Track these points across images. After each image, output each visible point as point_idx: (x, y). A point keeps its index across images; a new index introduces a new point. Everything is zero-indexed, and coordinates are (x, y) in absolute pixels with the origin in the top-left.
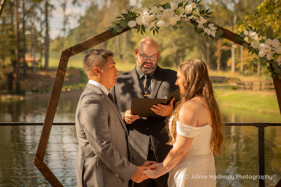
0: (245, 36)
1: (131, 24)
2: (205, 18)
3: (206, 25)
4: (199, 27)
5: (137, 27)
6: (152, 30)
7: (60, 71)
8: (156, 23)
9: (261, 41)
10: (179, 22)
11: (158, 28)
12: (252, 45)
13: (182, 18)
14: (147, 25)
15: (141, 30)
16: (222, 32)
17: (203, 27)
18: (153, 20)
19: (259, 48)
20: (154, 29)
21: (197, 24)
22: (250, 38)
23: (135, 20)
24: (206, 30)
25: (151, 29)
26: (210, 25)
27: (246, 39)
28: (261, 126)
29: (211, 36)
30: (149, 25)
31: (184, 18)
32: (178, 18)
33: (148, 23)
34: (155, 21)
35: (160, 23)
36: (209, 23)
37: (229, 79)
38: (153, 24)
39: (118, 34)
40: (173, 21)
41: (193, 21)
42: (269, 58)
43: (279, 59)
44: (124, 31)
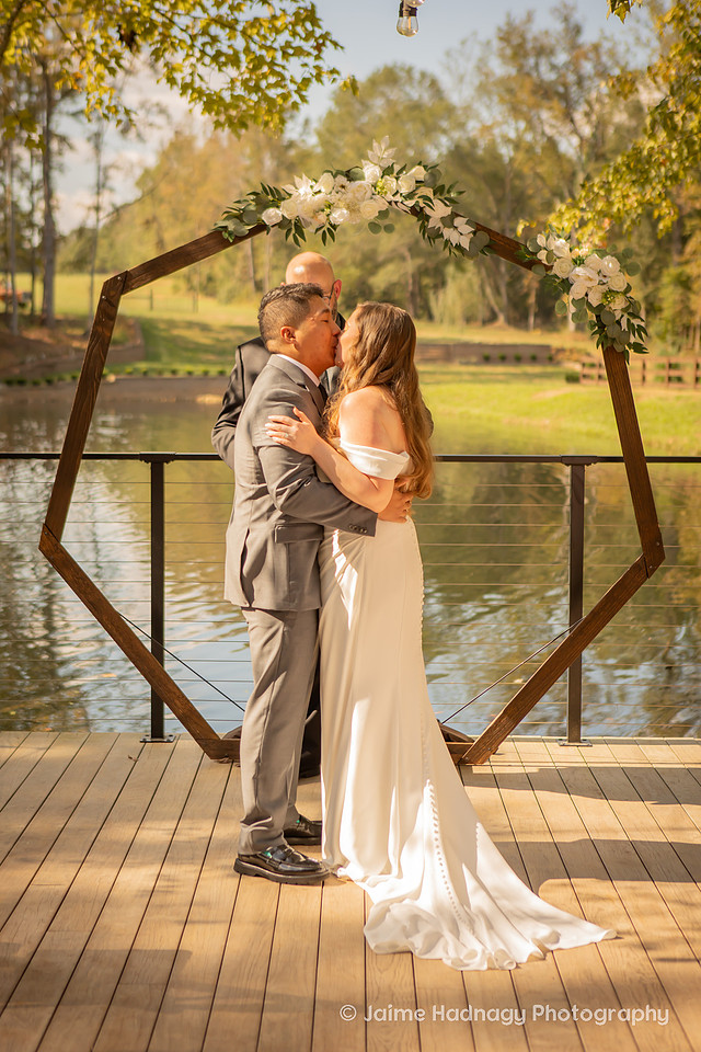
0: (540, 248)
1: (271, 215)
2: (446, 205)
3: (449, 221)
4: (431, 224)
5: (283, 224)
6: (321, 231)
7: (100, 329)
8: (328, 215)
9: (575, 261)
10: (383, 214)
11: (334, 227)
12: (556, 271)
13: (390, 203)
14: (309, 220)
15: (293, 231)
16: (484, 238)
17: (440, 225)
18: (323, 207)
19: (572, 277)
20: (325, 229)
21: (427, 218)
22: (550, 254)
23: (278, 207)
24: (448, 233)
25: (317, 230)
26: (458, 221)
27: (542, 256)
28: (578, 463)
29: (458, 247)
30: (313, 221)
31: (396, 202)
32: (380, 203)
33: (312, 214)
34: (328, 211)
35: (339, 216)
36: (455, 215)
37: (561, 350)
38: (322, 217)
39: (239, 239)
40: (371, 210)
41: (417, 212)
42: (595, 300)
43: (618, 305)
44: (252, 233)
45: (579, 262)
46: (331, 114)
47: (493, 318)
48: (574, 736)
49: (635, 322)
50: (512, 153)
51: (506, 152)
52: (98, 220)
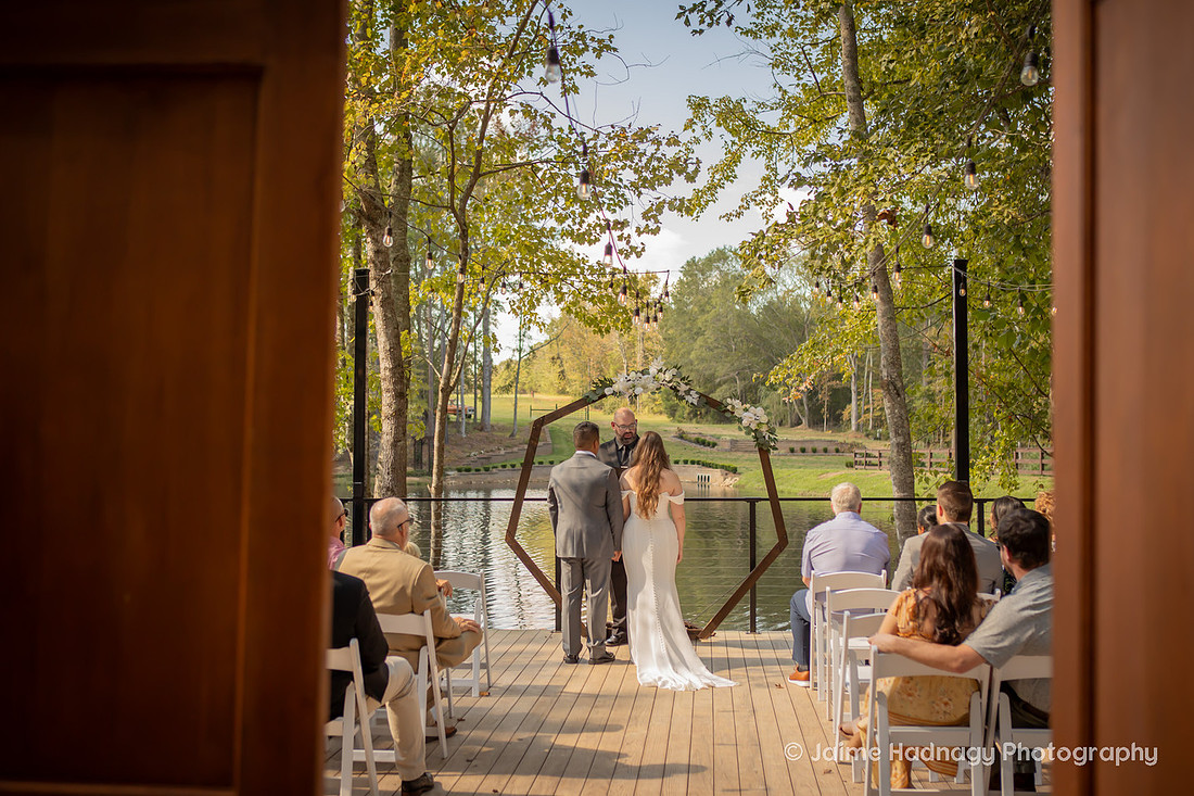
0: (729, 404)
1: (607, 391)
2: (686, 385)
4: (680, 393)
5: (614, 393)
6: (631, 397)
7: (532, 442)
11: (637, 395)
12: (735, 414)
13: (661, 384)
15: (617, 397)
16: (704, 400)
17: (684, 394)
18: (631, 386)
19: (743, 416)
20: (632, 395)
21: (678, 391)
22: (733, 406)
23: (611, 386)
24: (687, 397)
25: (629, 397)
26: (692, 392)
27: (729, 408)
28: (753, 502)
29: (692, 403)
30: (627, 393)
31: (664, 384)
32: (656, 385)
33: (626, 390)
34: (633, 388)
35: (639, 390)
36: (690, 389)
37: (843, 444)
38: (631, 391)
39: (594, 401)
40: (652, 386)
41: (674, 389)
42: (753, 427)
43: (764, 429)
44: (600, 398)
45: (746, 410)
46: (681, 281)
47: (799, 423)
48: (753, 629)
49: (772, 436)
50: (809, 307)
51: (805, 306)
52: (520, 358)
